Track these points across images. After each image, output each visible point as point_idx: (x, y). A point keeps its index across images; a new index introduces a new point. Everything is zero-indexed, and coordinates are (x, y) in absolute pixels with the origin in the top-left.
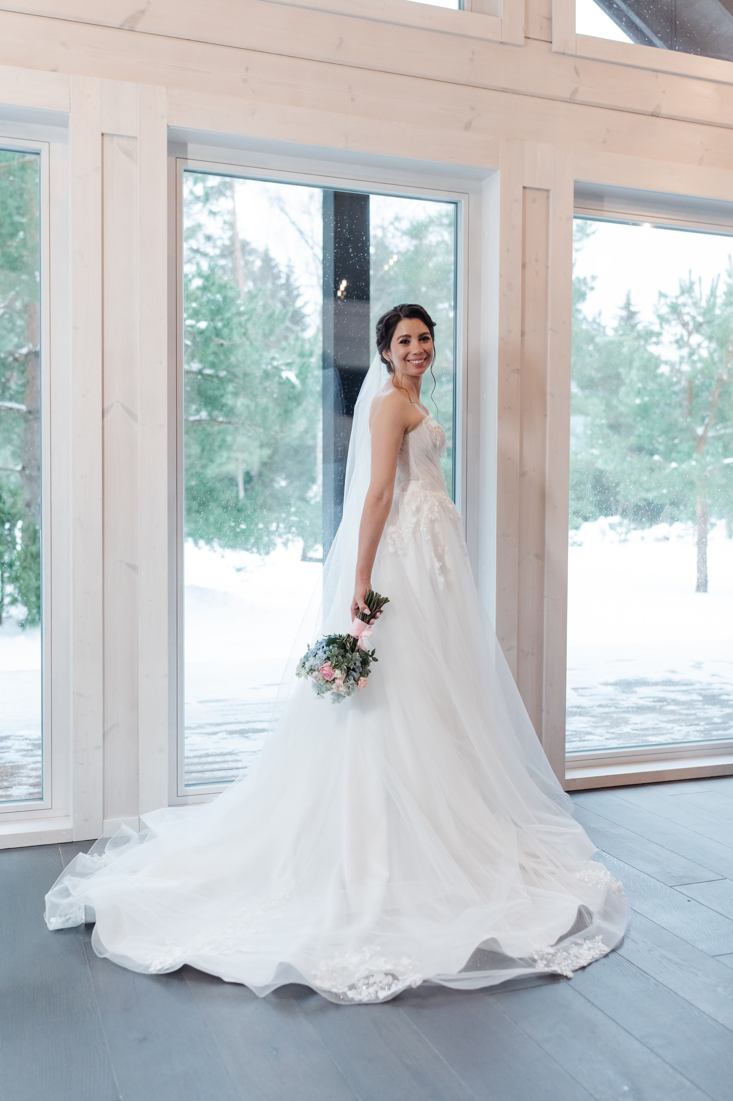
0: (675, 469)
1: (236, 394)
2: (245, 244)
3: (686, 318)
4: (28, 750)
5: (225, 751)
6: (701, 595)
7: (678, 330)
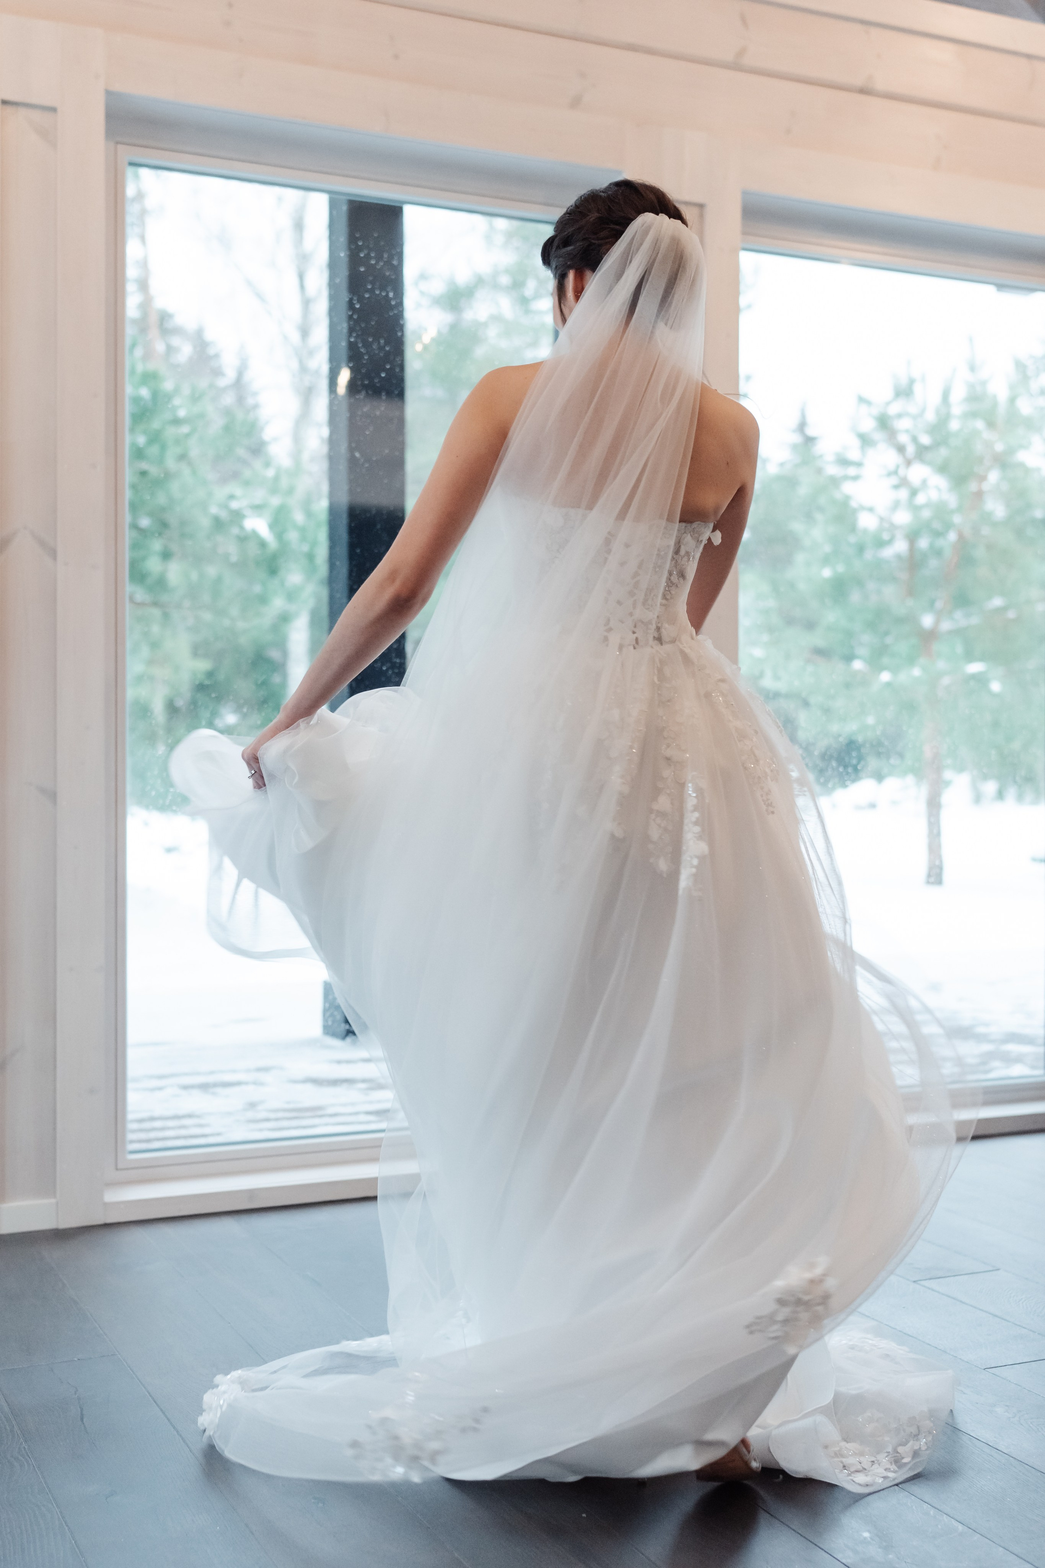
0: (888, 684)
1: (166, 555)
2: (164, 317)
3: (903, 438)
5: (181, 1112)
6: (935, 890)
7: (891, 458)
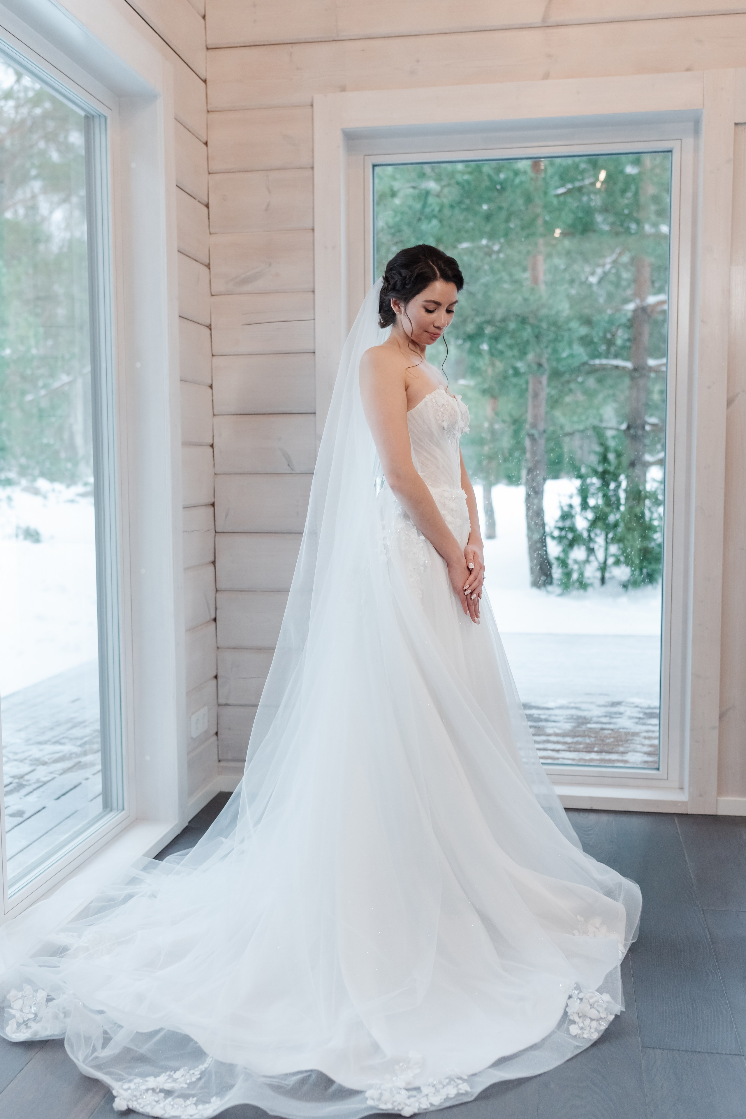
4: (640, 718)
